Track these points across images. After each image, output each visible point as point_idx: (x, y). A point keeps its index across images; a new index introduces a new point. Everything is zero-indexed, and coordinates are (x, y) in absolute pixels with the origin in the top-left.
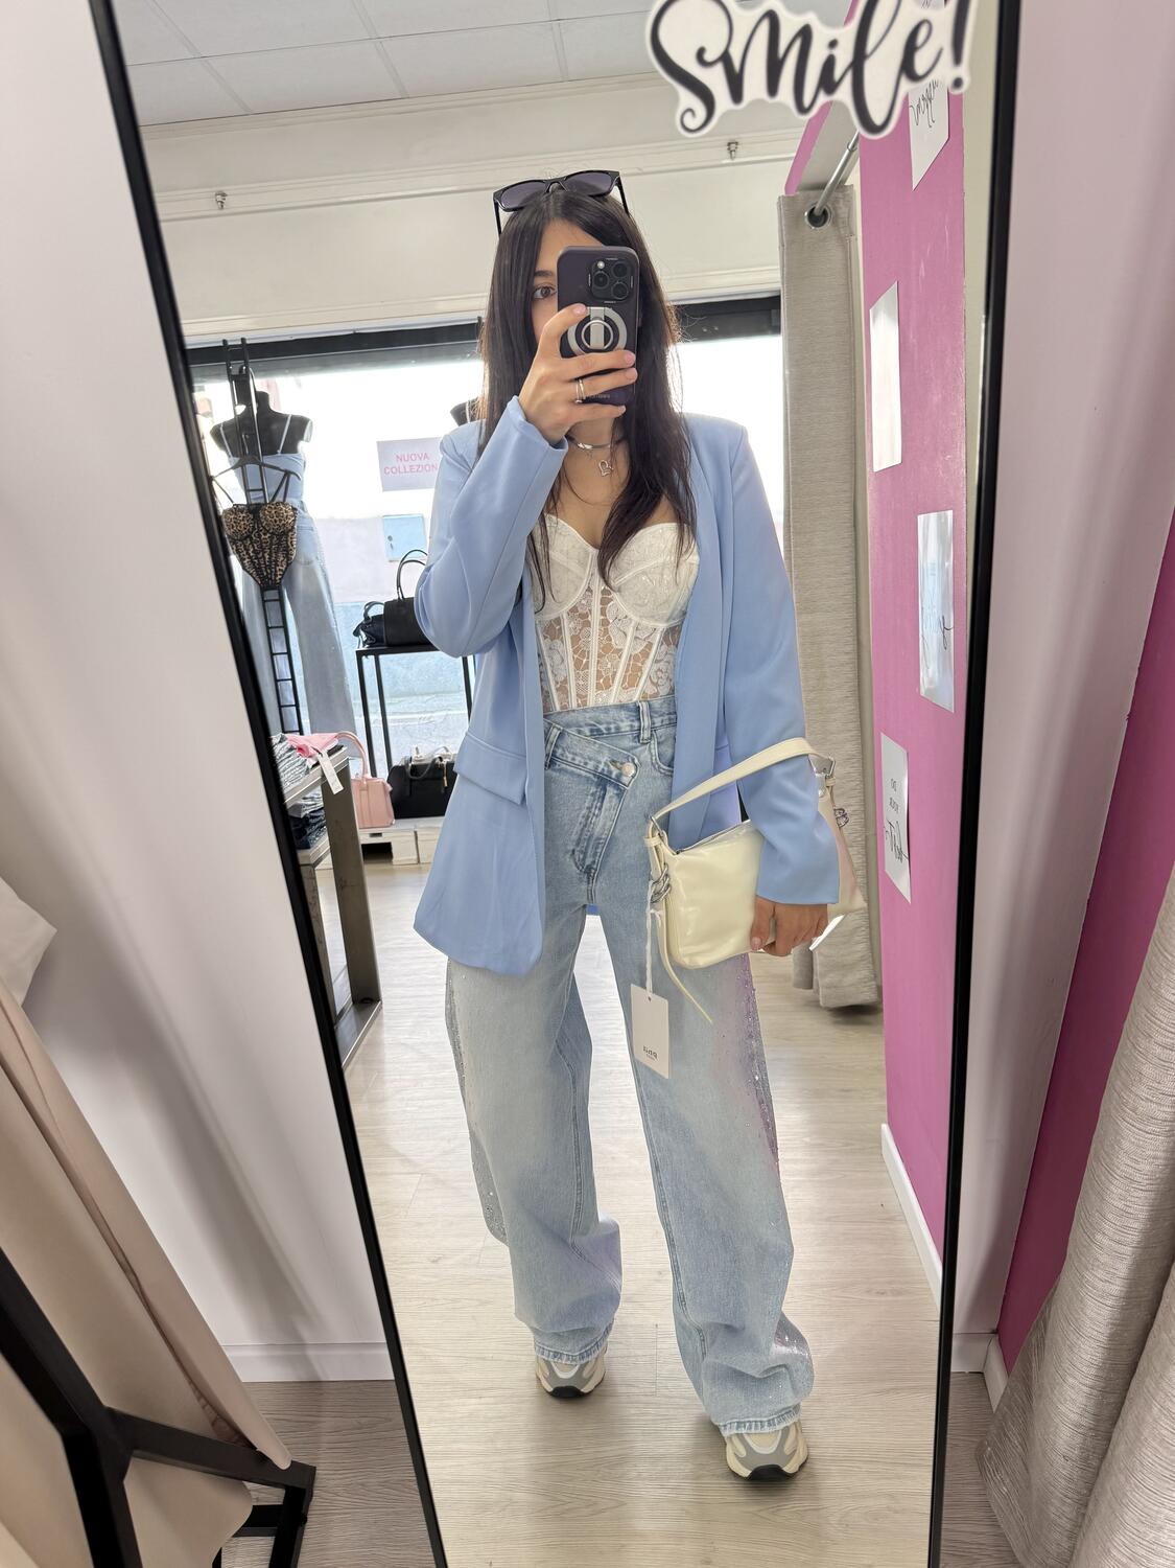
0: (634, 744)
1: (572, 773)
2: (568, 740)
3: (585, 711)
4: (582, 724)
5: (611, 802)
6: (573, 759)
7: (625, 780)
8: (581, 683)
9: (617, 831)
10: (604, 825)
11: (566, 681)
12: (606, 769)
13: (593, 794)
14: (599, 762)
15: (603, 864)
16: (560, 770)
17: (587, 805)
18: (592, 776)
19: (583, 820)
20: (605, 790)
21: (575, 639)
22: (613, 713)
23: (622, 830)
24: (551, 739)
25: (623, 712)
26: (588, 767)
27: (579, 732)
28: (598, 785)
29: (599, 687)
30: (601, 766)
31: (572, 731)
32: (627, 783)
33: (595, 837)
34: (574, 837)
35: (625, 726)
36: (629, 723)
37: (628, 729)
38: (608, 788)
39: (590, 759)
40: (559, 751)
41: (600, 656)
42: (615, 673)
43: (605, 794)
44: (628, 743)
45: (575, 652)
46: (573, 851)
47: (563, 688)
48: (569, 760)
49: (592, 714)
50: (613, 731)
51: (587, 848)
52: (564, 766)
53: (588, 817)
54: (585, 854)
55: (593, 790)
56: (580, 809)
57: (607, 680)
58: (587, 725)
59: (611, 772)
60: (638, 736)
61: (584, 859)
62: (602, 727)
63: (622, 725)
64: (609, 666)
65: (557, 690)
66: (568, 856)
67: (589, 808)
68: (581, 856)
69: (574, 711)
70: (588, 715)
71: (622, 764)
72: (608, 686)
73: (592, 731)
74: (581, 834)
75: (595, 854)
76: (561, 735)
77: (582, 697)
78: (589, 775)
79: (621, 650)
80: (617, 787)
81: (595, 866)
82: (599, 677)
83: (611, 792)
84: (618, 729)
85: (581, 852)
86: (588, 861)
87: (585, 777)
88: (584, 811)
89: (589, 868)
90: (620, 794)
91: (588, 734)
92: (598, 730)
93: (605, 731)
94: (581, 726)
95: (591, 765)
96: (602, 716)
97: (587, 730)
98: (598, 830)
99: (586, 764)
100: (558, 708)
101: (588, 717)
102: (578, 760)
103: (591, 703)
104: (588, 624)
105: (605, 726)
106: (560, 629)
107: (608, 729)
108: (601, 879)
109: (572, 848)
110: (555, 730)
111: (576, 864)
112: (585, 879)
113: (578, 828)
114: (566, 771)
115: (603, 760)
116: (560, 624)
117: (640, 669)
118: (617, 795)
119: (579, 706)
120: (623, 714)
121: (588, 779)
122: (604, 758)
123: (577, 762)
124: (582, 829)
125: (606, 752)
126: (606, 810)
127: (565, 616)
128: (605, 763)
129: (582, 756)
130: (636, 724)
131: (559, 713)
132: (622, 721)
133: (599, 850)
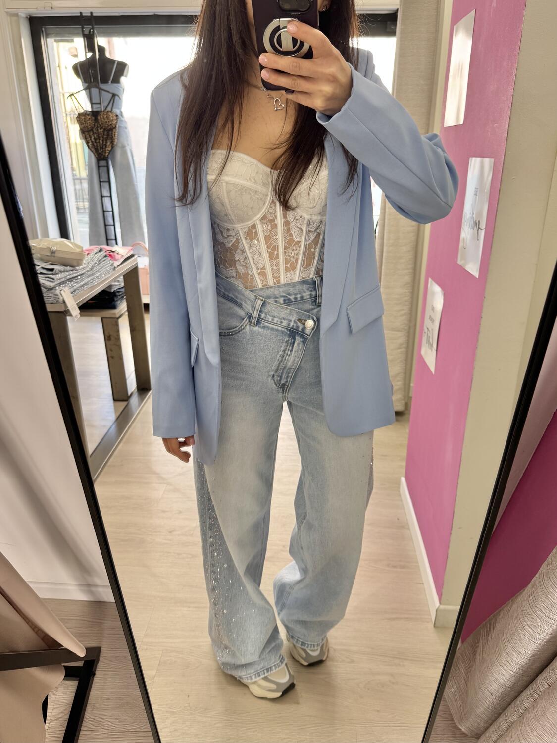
0: (313, 307)
1: (272, 329)
2: (268, 308)
3: (279, 287)
4: (277, 296)
5: (298, 346)
6: (273, 320)
7: (308, 331)
8: (275, 268)
9: (302, 363)
10: (294, 360)
11: (264, 268)
12: (295, 325)
13: (286, 342)
14: (291, 321)
15: (293, 383)
16: (264, 327)
17: (282, 349)
18: (286, 330)
19: (280, 358)
20: (294, 339)
21: (267, 238)
22: (298, 287)
23: (305, 362)
24: (257, 307)
25: (305, 286)
26: (283, 324)
27: (276, 302)
28: (289, 336)
29: (287, 270)
30: (292, 324)
31: (271, 301)
32: (309, 334)
33: (287, 368)
34: (274, 368)
35: (306, 295)
36: (309, 293)
37: (308, 297)
38: (296, 338)
39: (284, 319)
40: (263, 315)
41: (286, 248)
42: (297, 259)
43: (294, 342)
44: (309, 306)
45: (268, 247)
46: (273, 376)
47: (263, 274)
48: (270, 320)
49: (285, 289)
50: (299, 299)
51: (282, 374)
52: (266, 324)
53: (283, 356)
54: (281, 377)
55: (287, 339)
56: (278, 351)
57: (292, 264)
58: (282, 296)
59: (298, 327)
60: (315, 301)
61: (280, 380)
62: (292, 298)
63: (304, 294)
64: (293, 254)
65: (259, 274)
66: (270, 379)
67: (284, 351)
68: (279, 379)
69: (271, 287)
70: (281, 290)
71: (306, 321)
72: (294, 269)
73: (284, 300)
74: (278, 366)
75: (288, 377)
76: (264, 304)
77: (277, 278)
78: (283, 330)
79: (300, 242)
80: (302, 337)
81: (287, 384)
82: (286, 264)
83: (298, 340)
84: (302, 297)
85: (278, 376)
86: (283, 382)
87: (281, 331)
88: (281, 353)
89: (284, 385)
90: (304, 341)
91: (282, 302)
92: (289, 300)
93: (293, 300)
94: (277, 298)
95: (285, 323)
96: (291, 290)
97: (281, 300)
98: (289, 364)
99: (281, 322)
100: (260, 286)
101: (281, 292)
102: (276, 320)
103: (282, 282)
104: (275, 226)
105: (293, 296)
106: (256, 231)
107: (296, 298)
108: (291, 391)
109: (272, 374)
110: (259, 301)
111: (275, 383)
112: (281, 391)
113: (276, 363)
114: (268, 328)
115: (293, 320)
116: (255, 228)
117: (314, 254)
118: (303, 342)
119: (275, 284)
120: (305, 287)
121: (283, 332)
122: (294, 318)
123: (275, 322)
124: (279, 363)
125: (295, 314)
126: (295, 352)
127: (258, 222)
128: (295, 322)
129: (278, 318)
130: (314, 293)
131: (261, 289)
132: (304, 292)
133: (290, 375)
